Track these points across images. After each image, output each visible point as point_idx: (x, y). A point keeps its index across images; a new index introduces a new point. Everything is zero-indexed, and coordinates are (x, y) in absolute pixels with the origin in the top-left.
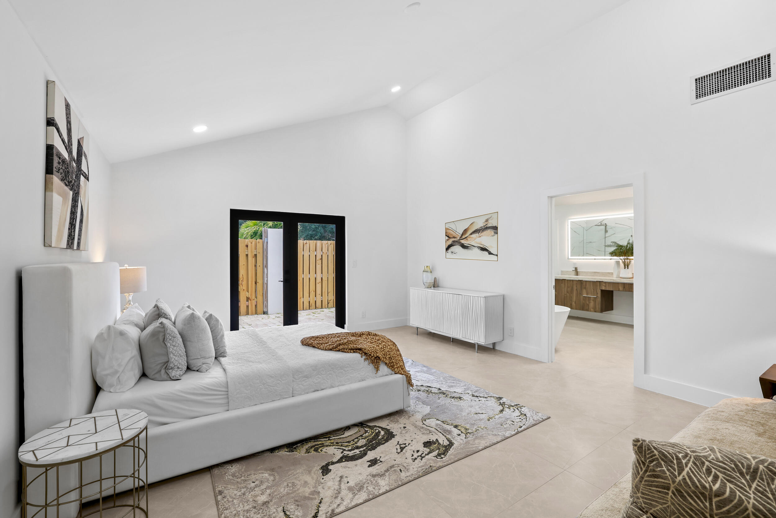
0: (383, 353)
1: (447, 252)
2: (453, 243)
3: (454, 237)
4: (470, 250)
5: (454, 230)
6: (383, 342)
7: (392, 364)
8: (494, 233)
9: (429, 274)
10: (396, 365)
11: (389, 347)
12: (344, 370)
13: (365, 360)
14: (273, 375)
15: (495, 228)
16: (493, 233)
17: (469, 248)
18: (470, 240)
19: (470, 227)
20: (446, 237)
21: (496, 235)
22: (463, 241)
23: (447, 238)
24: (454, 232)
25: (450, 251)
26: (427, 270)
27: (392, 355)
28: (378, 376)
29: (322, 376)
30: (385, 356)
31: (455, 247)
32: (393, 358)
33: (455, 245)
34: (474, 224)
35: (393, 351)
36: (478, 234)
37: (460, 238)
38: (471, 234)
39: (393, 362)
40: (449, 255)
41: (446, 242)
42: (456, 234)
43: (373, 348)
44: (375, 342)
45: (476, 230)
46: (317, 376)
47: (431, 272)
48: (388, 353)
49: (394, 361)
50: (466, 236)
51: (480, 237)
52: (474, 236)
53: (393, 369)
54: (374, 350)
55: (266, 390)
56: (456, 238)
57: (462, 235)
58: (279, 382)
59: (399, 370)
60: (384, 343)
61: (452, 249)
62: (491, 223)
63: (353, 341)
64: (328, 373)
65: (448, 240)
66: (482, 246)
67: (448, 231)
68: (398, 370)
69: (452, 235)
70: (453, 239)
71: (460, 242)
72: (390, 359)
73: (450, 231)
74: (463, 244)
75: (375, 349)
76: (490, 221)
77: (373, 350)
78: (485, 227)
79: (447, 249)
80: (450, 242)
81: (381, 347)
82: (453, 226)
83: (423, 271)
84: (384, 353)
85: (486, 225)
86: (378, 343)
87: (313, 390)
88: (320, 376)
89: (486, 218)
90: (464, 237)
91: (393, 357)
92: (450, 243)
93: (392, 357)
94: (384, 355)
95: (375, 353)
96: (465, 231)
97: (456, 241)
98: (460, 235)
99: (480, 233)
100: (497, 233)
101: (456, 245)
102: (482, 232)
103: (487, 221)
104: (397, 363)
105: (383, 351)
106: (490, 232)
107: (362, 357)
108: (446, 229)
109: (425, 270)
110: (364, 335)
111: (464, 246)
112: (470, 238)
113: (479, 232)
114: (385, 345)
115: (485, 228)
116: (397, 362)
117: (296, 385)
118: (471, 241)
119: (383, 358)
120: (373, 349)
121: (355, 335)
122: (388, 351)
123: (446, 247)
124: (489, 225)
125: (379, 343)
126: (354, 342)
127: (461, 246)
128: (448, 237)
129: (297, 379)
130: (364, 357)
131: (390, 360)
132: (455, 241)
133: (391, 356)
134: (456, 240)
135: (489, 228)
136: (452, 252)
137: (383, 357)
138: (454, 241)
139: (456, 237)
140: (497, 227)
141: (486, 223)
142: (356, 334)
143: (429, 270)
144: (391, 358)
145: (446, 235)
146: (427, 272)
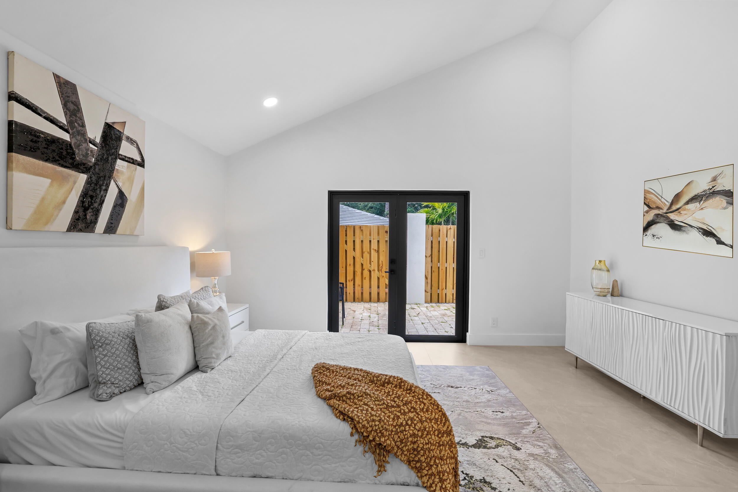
0: (399, 437)
1: (644, 235)
2: (656, 218)
3: (658, 208)
4: (685, 233)
5: (659, 195)
6: (412, 410)
7: (418, 465)
8: (727, 203)
9: (604, 274)
10: (427, 469)
11: (419, 425)
12: (312, 453)
13: (358, 442)
14: (189, 433)
15: (729, 194)
16: (724, 204)
17: (683, 229)
18: (686, 214)
19: (685, 190)
20: (645, 206)
21: (730, 208)
22: (672, 216)
23: (646, 208)
24: (657, 197)
25: (650, 232)
26: (599, 267)
27: (421, 446)
28: (383, 481)
29: (269, 453)
30: (403, 445)
31: (658, 225)
32: (422, 452)
33: (658, 222)
34: (693, 185)
35: (427, 435)
36: (700, 203)
37: (667, 210)
38: (687, 203)
39: (419, 461)
40: (648, 241)
41: (644, 215)
42: (662, 202)
43: (377, 423)
44: (399, 406)
45: (696, 195)
46: (258, 452)
47: (608, 271)
48: (410, 439)
49: (423, 459)
50: (678, 206)
51: (702, 209)
52: (691, 206)
53: (419, 474)
54: (379, 428)
55: (173, 453)
56: (662, 209)
57: (672, 204)
58: (195, 445)
59: (433, 483)
60: (411, 415)
61: (654, 229)
62: (723, 184)
63: (355, 395)
64: (281, 450)
65: (647, 212)
66: (705, 227)
67: (649, 196)
68: (431, 481)
69: (654, 203)
70: (657, 212)
71: (668, 218)
72: (416, 453)
73: (652, 196)
74: (672, 221)
75: (382, 427)
76: (719, 181)
77: (377, 428)
78: (711, 191)
79: (646, 229)
80: (650, 216)
81: (402, 423)
82: (656, 187)
83: (593, 269)
84: (402, 436)
85: (713, 187)
86: (400, 412)
87: (251, 474)
88: (264, 454)
89: (714, 175)
90: (674, 208)
91: (422, 449)
92: (651, 219)
93: (419, 449)
94: (401, 441)
95: (380, 435)
96: (678, 197)
97: (662, 215)
98: (668, 204)
99: (702, 202)
100: (733, 205)
101: (661, 222)
102: (705, 201)
103: (714, 179)
104: (431, 466)
105: (402, 432)
106: (720, 201)
107: (352, 435)
108: (646, 192)
109: (596, 267)
110: (390, 386)
111: (674, 226)
112: (685, 210)
113: (701, 200)
114: (412, 419)
115: (712, 194)
116: (432, 463)
117: (222, 458)
118: (686, 216)
119: (396, 448)
120: (376, 425)
121: (376, 382)
122: (414, 435)
123: (645, 225)
124: (719, 188)
125: (402, 411)
126: (357, 397)
127: (669, 224)
128: (648, 206)
129: (224, 448)
130: (356, 437)
131: (416, 456)
132: (659, 214)
133: (418, 447)
134: (660, 212)
135: (719, 193)
136: (653, 236)
137: (398, 447)
138: (657, 215)
139: (662, 207)
140: (732, 193)
141: (713, 184)
142: (377, 380)
143: (603, 267)
144: (419, 452)
145: (645, 203)
146: (600, 270)
